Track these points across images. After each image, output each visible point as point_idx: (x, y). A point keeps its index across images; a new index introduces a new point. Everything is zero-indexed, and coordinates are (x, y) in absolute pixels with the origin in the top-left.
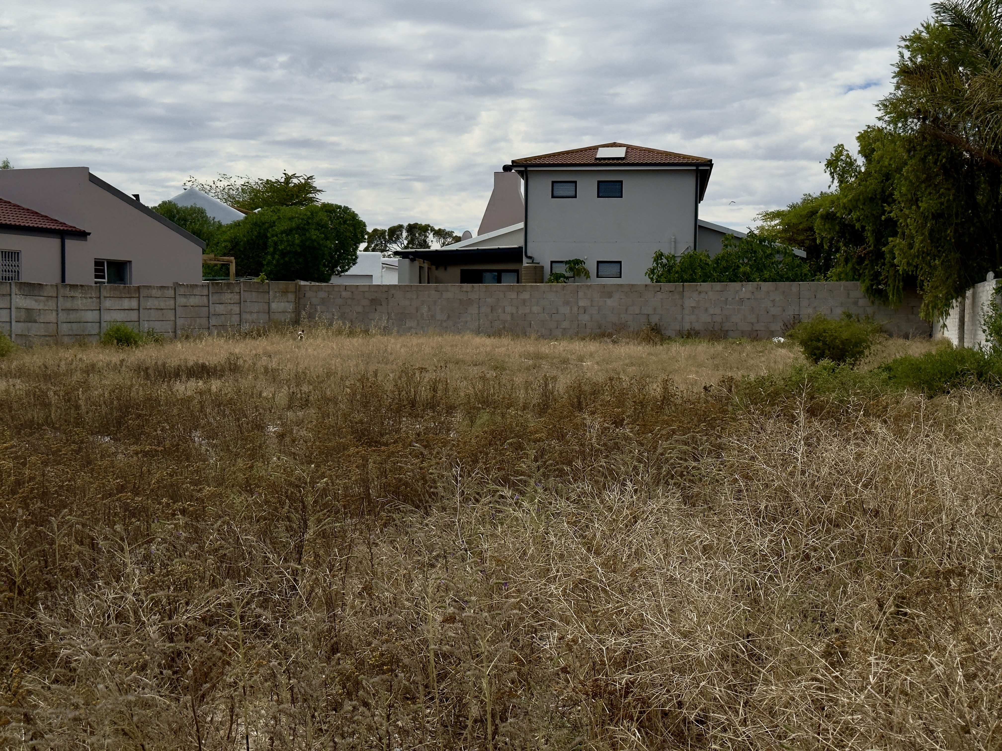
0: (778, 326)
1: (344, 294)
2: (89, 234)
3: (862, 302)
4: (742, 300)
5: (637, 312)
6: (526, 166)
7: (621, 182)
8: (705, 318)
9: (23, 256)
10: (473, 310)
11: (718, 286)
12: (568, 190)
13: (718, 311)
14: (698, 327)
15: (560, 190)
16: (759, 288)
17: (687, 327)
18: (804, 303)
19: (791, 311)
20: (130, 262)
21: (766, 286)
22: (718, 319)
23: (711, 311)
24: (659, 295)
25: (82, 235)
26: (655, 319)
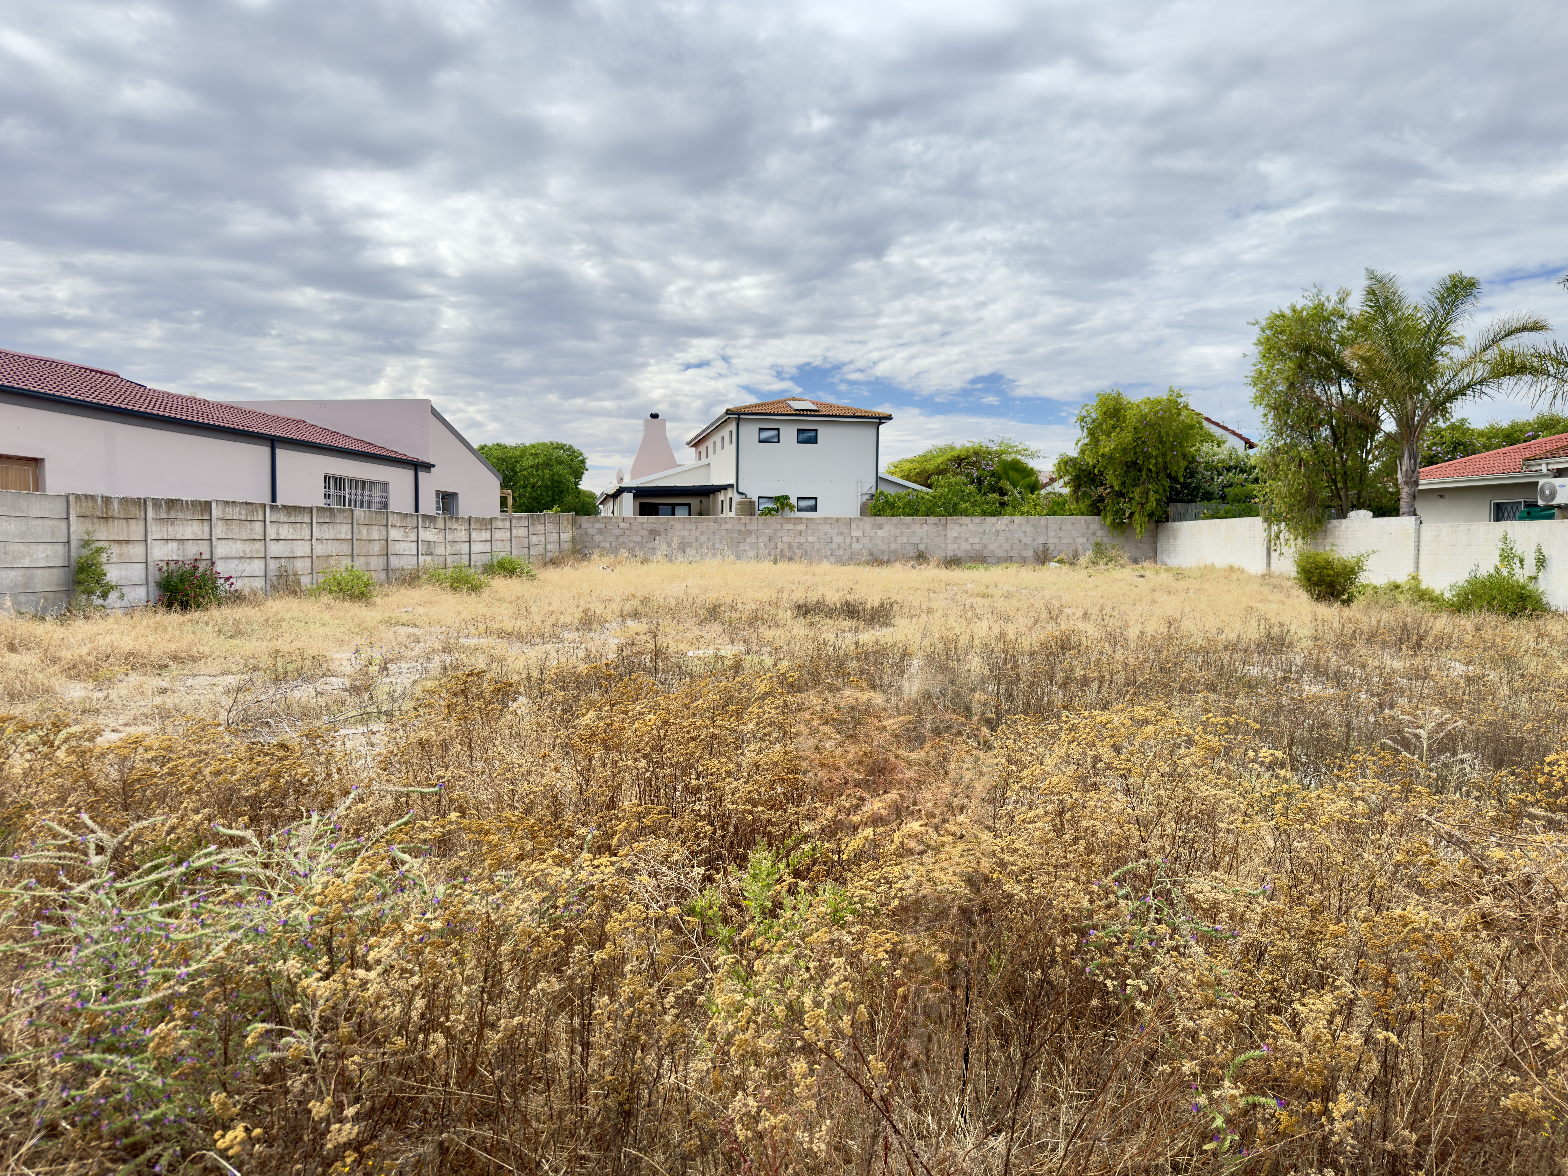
0: (1029, 554)
1: (622, 525)
2: (434, 466)
3: (1099, 533)
4: (997, 531)
5: (905, 541)
6: (739, 414)
7: (816, 431)
8: (966, 546)
9: (391, 488)
10: (752, 539)
11: (977, 519)
12: (773, 436)
13: (977, 540)
14: (959, 554)
15: (766, 435)
16: (1012, 522)
17: (950, 553)
18: (1051, 533)
19: (1041, 540)
20: (456, 494)
21: (1018, 519)
22: (978, 547)
23: (972, 541)
24: (925, 527)
25: (428, 467)
26: (922, 547)
